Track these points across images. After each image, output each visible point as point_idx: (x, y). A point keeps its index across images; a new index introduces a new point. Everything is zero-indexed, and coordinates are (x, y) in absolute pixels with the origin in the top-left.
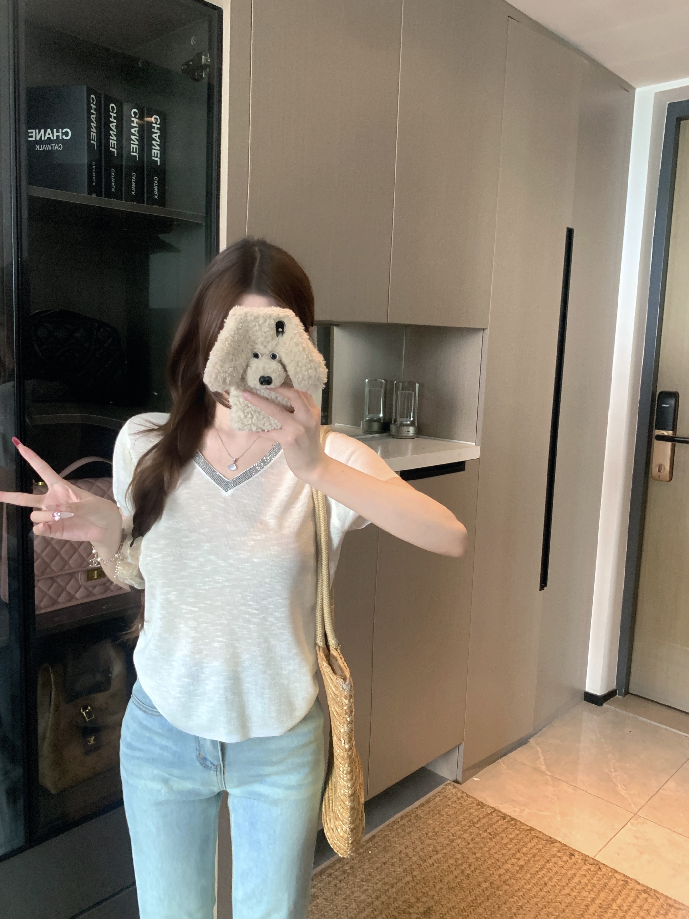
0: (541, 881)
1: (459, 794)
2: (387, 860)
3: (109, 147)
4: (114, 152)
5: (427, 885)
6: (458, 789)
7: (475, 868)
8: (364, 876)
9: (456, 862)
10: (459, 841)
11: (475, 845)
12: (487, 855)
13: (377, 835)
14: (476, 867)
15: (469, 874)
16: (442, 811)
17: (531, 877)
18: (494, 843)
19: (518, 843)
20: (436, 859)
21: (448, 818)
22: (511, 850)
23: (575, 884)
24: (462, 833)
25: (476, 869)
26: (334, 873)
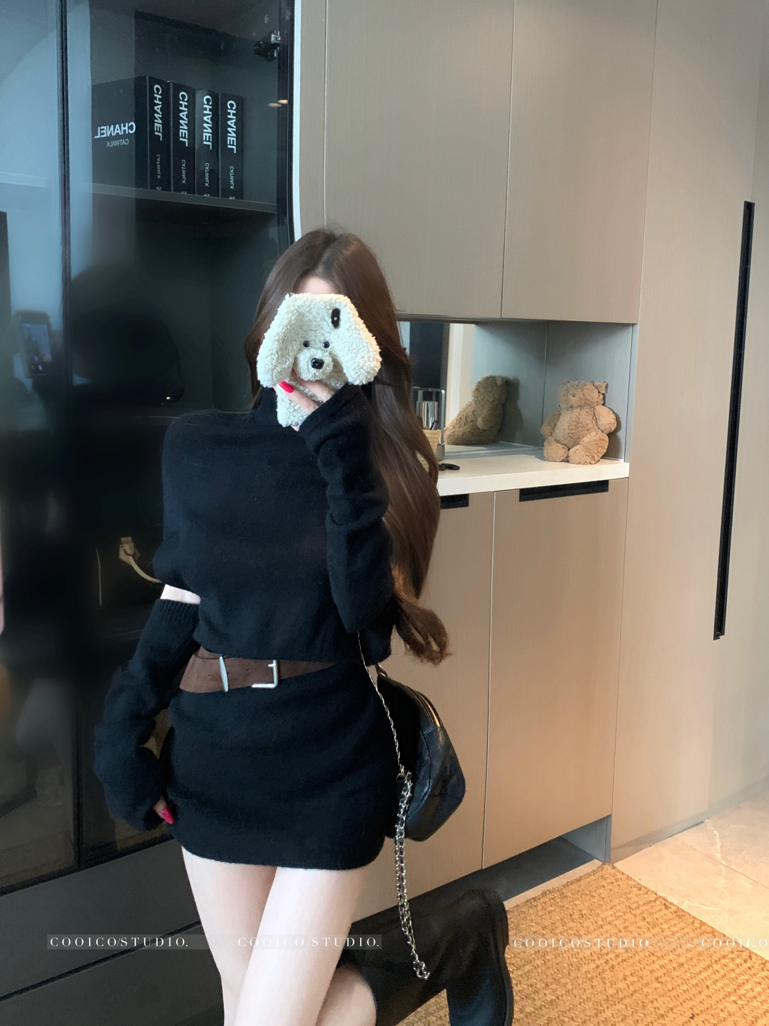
1: (618, 875)
3: (179, 137)
4: (185, 142)
7: (622, 960)
10: (608, 927)
11: (628, 933)
14: (624, 958)
15: (614, 966)
21: (600, 900)
23: (745, 992)
25: (624, 960)
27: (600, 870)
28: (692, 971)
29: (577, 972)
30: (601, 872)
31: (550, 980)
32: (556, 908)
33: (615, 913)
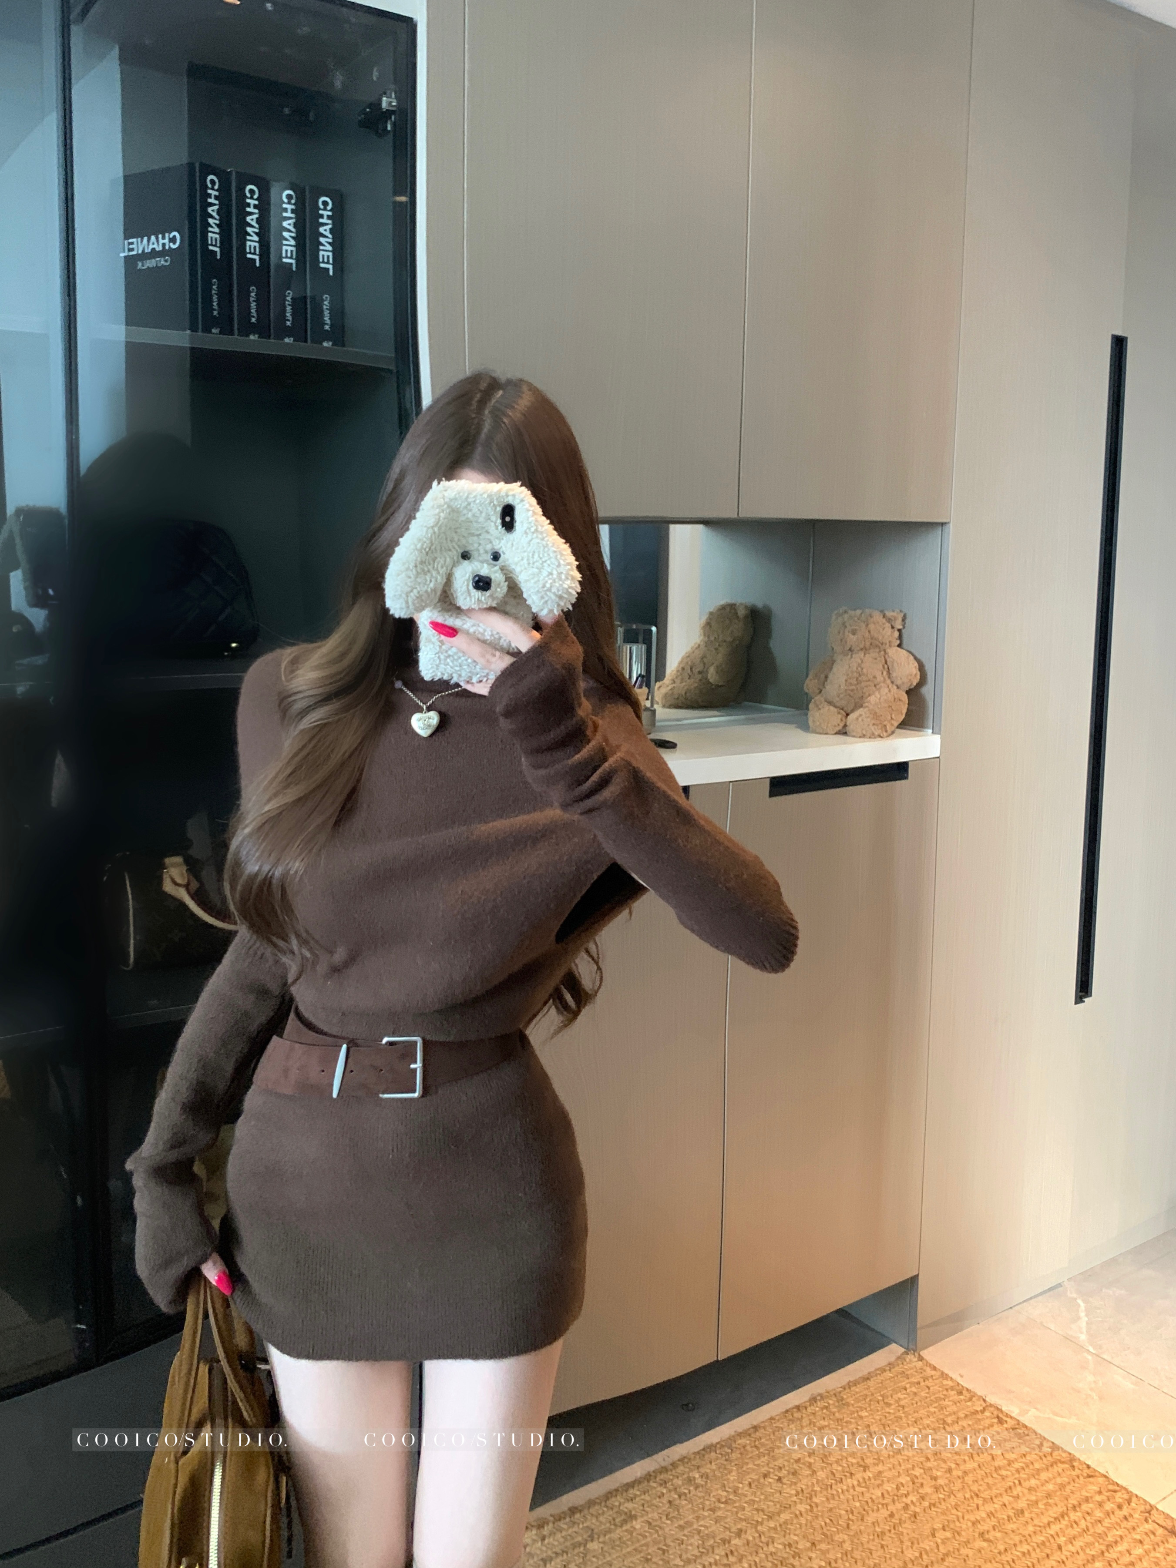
0: (1052, 1540)
1: (928, 1371)
2: (771, 1470)
3: (246, 253)
4: (254, 260)
5: (836, 1523)
7: (930, 1504)
8: (725, 1494)
9: (898, 1488)
11: (938, 1463)
12: (958, 1484)
13: (763, 1425)
14: (933, 1501)
15: (917, 1513)
16: (890, 1398)
17: (1035, 1532)
18: (976, 1465)
19: (1023, 1469)
20: (861, 1480)
22: (1007, 1480)
23: (1118, 1555)
25: (932, 1505)
26: (672, 1480)
27: (900, 1362)
28: (1036, 1522)
29: (860, 1523)
30: (901, 1366)
31: (818, 1537)
32: (832, 1422)
33: (920, 1430)
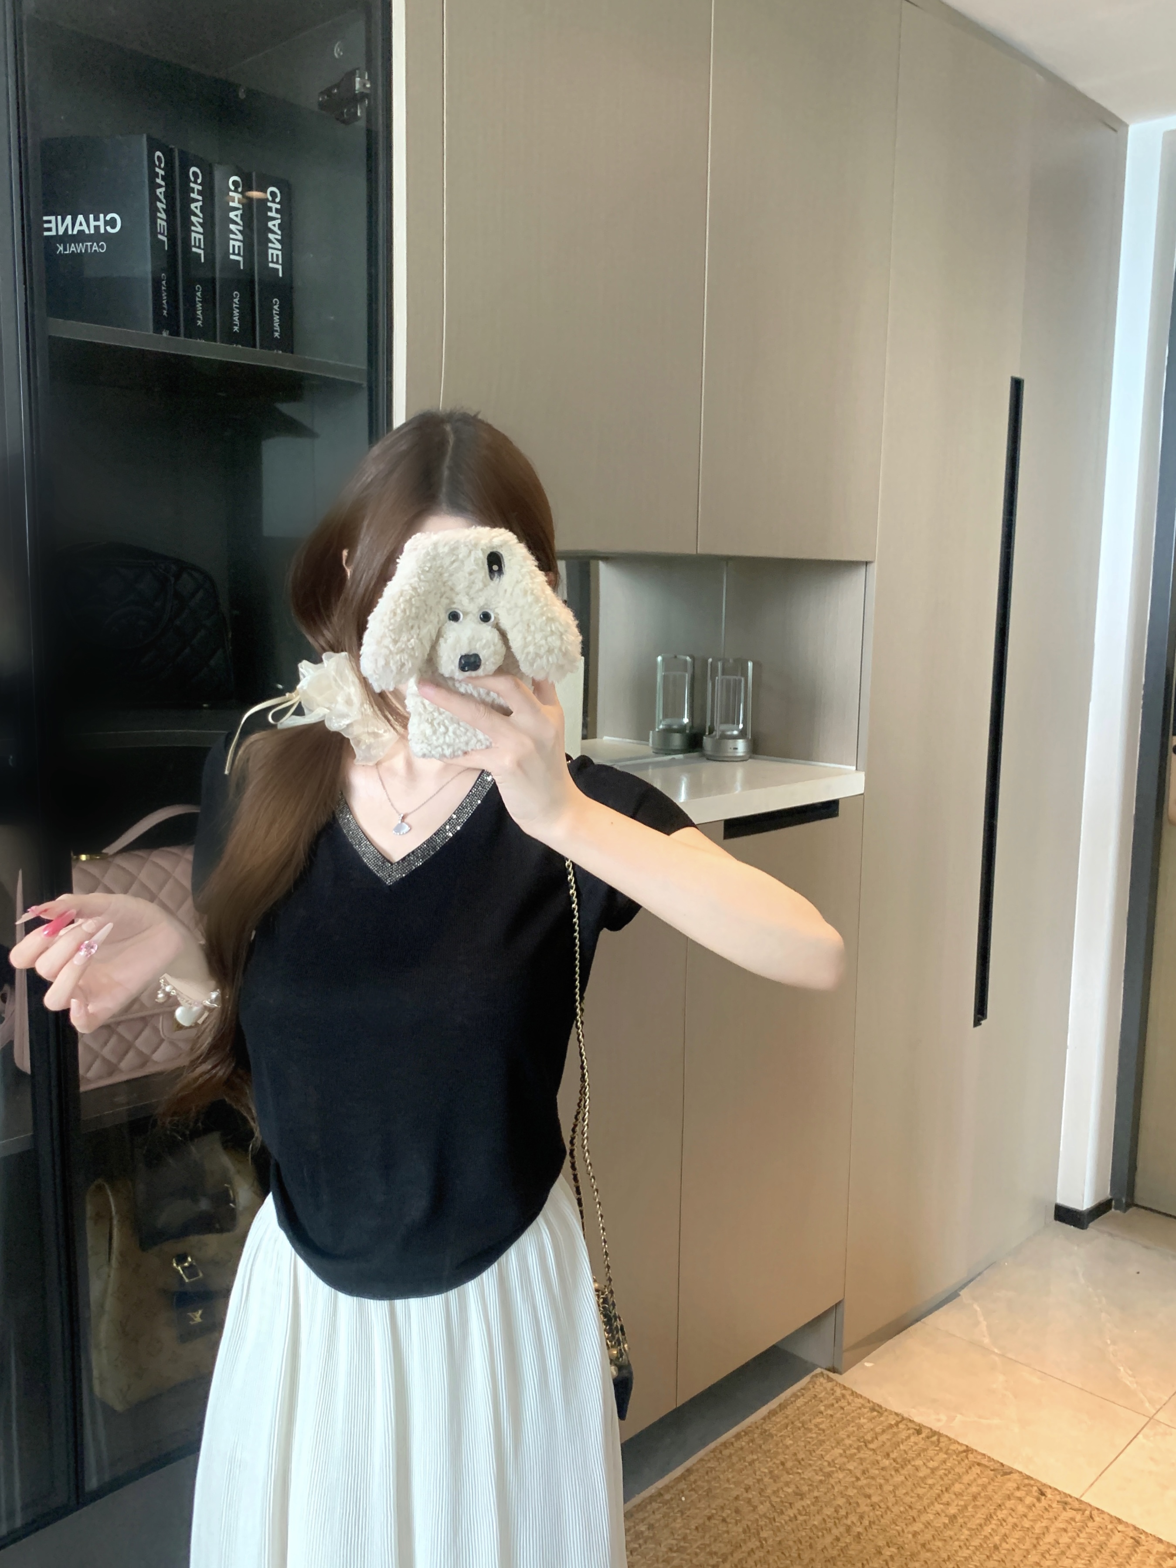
1: (839, 1392)
3: (190, 246)
4: (199, 254)
6: (837, 1383)
7: (870, 1522)
9: (836, 1511)
10: (841, 1475)
11: (869, 1480)
13: (695, 1468)
14: (872, 1520)
15: (859, 1534)
18: (902, 1478)
21: (820, 1434)
22: (934, 1489)
24: (845, 1460)
25: (872, 1523)
29: (809, 1551)
